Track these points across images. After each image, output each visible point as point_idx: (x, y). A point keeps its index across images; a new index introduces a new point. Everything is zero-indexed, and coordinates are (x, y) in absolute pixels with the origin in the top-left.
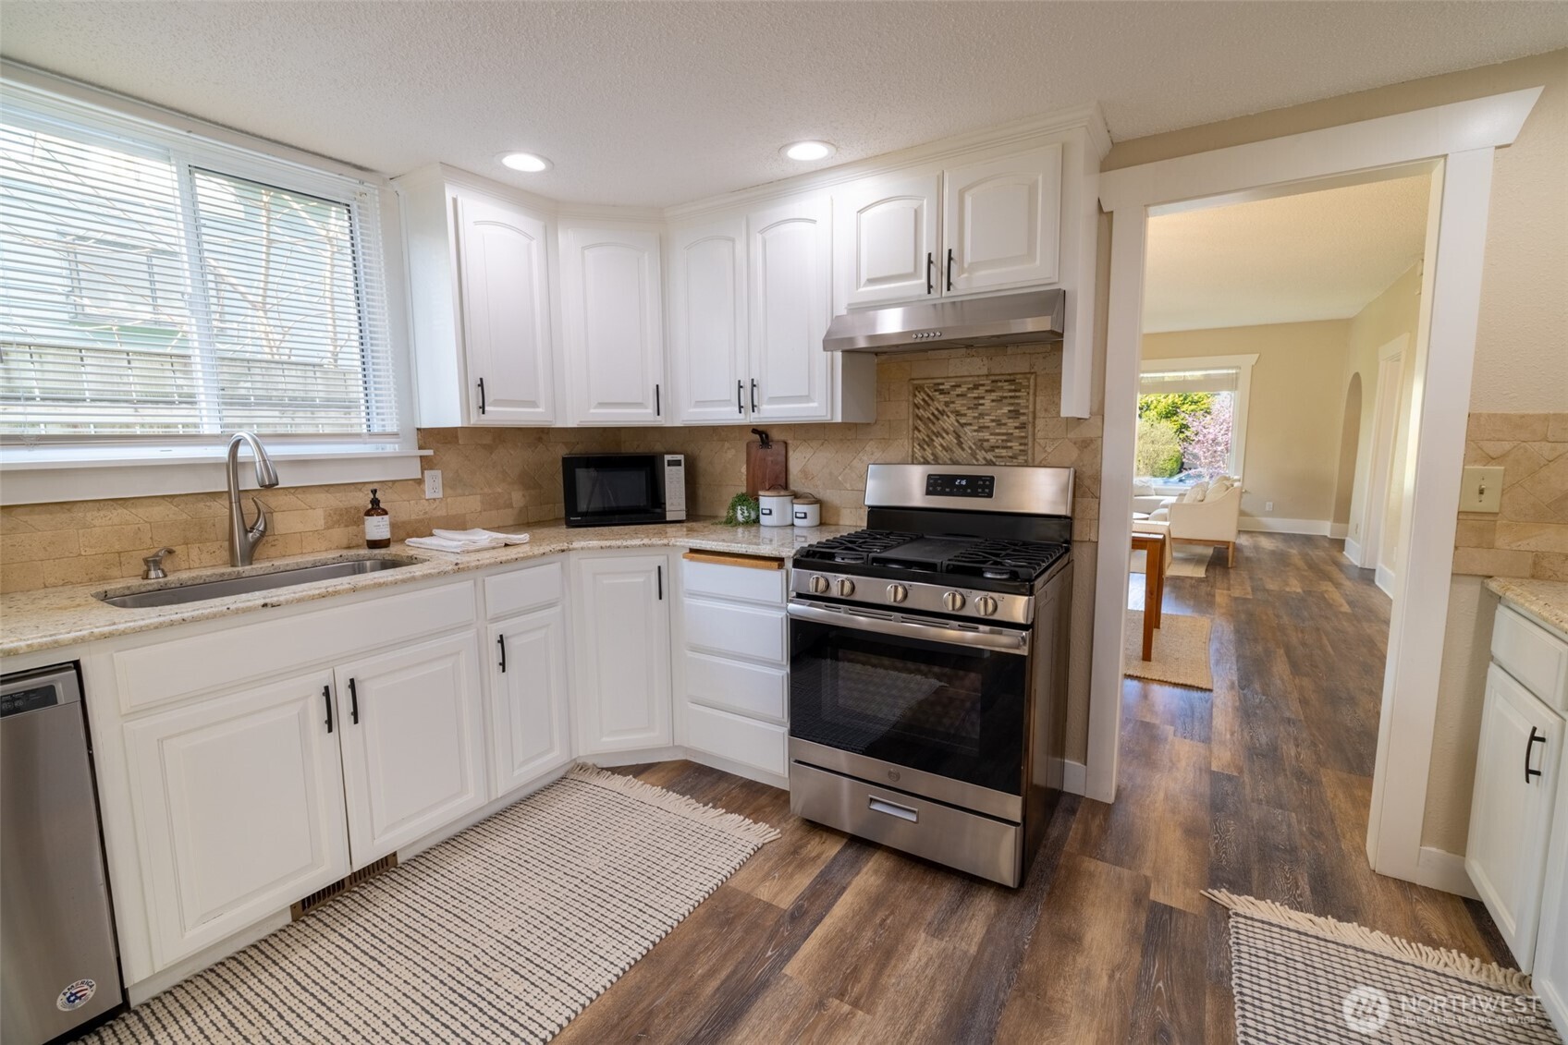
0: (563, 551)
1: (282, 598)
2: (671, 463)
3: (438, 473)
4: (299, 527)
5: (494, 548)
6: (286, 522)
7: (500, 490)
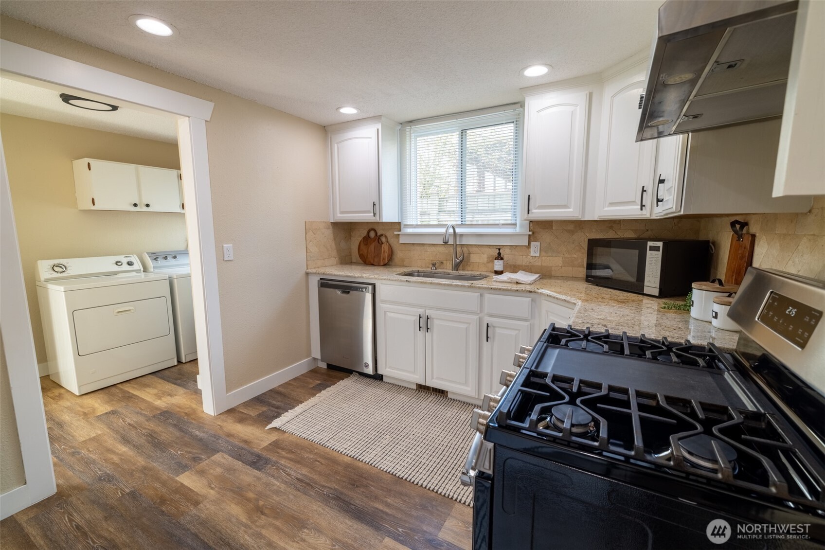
0: (530, 292)
1: (411, 280)
2: (653, 249)
3: (538, 244)
4: (478, 261)
5: (509, 283)
6: (474, 258)
7: (575, 256)
